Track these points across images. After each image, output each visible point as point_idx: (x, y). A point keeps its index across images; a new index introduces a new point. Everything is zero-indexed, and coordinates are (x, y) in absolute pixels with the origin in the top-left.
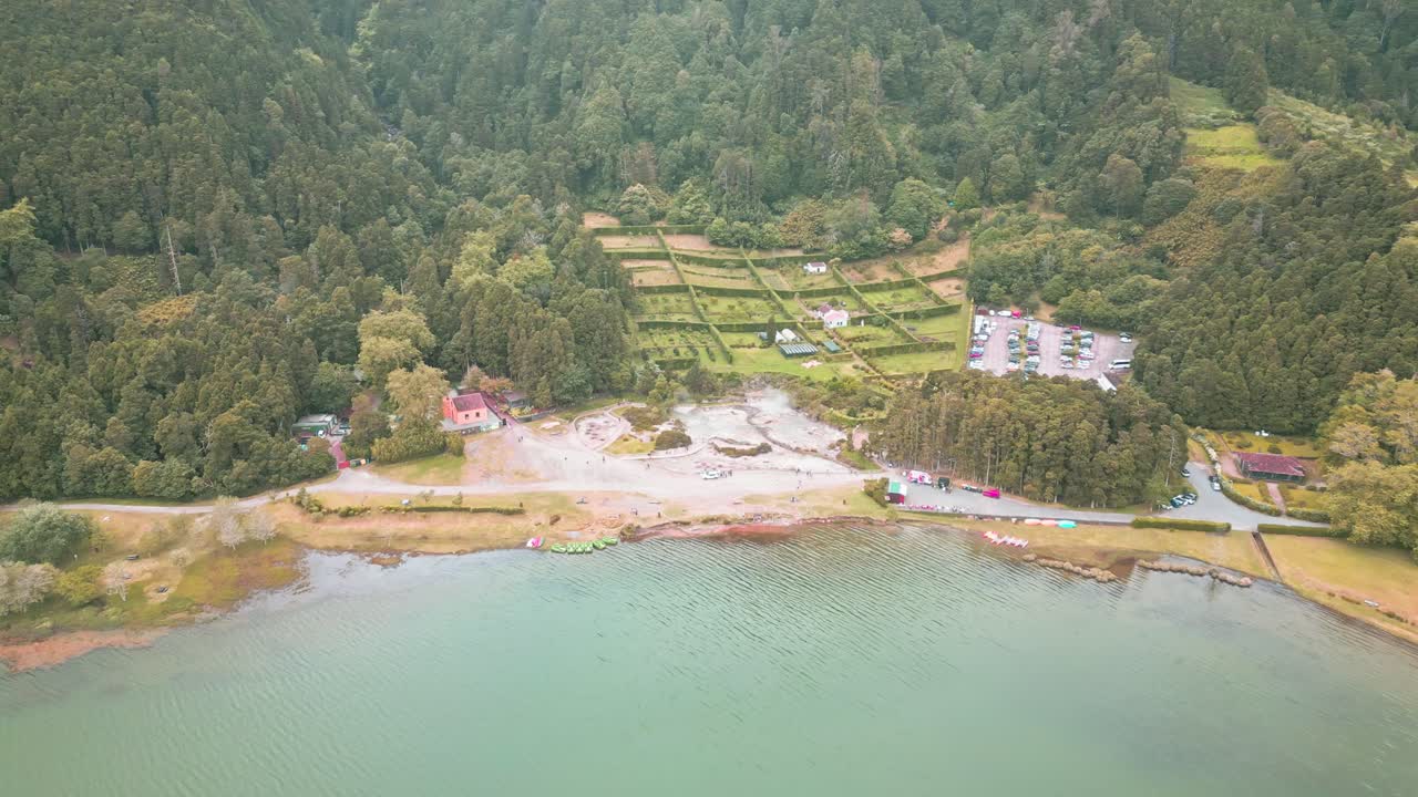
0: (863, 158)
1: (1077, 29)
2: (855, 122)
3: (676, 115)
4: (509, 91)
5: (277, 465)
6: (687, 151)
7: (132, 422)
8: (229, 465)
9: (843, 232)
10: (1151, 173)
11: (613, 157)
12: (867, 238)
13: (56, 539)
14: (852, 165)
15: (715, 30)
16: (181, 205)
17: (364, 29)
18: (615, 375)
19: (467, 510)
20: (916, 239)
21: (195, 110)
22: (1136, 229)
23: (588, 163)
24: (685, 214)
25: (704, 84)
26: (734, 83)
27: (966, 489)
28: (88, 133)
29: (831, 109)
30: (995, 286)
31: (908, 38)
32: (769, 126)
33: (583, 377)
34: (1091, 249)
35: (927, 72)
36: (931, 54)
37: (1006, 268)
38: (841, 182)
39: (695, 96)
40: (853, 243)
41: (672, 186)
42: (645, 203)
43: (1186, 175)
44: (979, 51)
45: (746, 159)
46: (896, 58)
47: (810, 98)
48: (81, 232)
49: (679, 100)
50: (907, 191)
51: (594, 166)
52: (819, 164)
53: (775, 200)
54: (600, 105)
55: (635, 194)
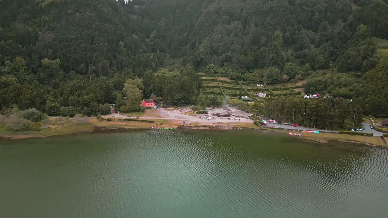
0: (276, 57)
1: (343, 24)
2: (274, 48)
3: (224, 48)
4: (183, 46)
5: (95, 109)
6: (226, 57)
7: (65, 99)
8: (83, 108)
9: (268, 76)
10: (364, 58)
11: (206, 58)
12: (275, 77)
13: (34, 116)
14: (273, 59)
15: (237, 28)
16: (95, 63)
17: (152, 35)
18: (191, 99)
19: (139, 121)
20: (290, 79)
21: (102, 42)
22: (359, 73)
23: (199, 60)
24: (224, 71)
25: (233, 41)
26: (240, 40)
27: (286, 124)
28: (76, 46)
29: (267, 44)
30: (312, 88)
31: (291, 28)
32: (249, 50)
33: (181, 97)
34: (343, 78)
35: (297, 37)
36: (298, 32)
37: (316, 83)
38: (269, 64)
39: (230, 43)
40: (271, 79)
41: (221, 66)
42: (213, 69)
43: (375, 57)
44: (314, 32)
45: (242, 58)
46: (288, 34)
47: (261, 42)
48: (71, 68)
49: (225, 45)
50: (288, 66)
51: (201, 61)
52: (263, 59)
53: (250, 69)
54: (204, 46)
55: (210, 66)
